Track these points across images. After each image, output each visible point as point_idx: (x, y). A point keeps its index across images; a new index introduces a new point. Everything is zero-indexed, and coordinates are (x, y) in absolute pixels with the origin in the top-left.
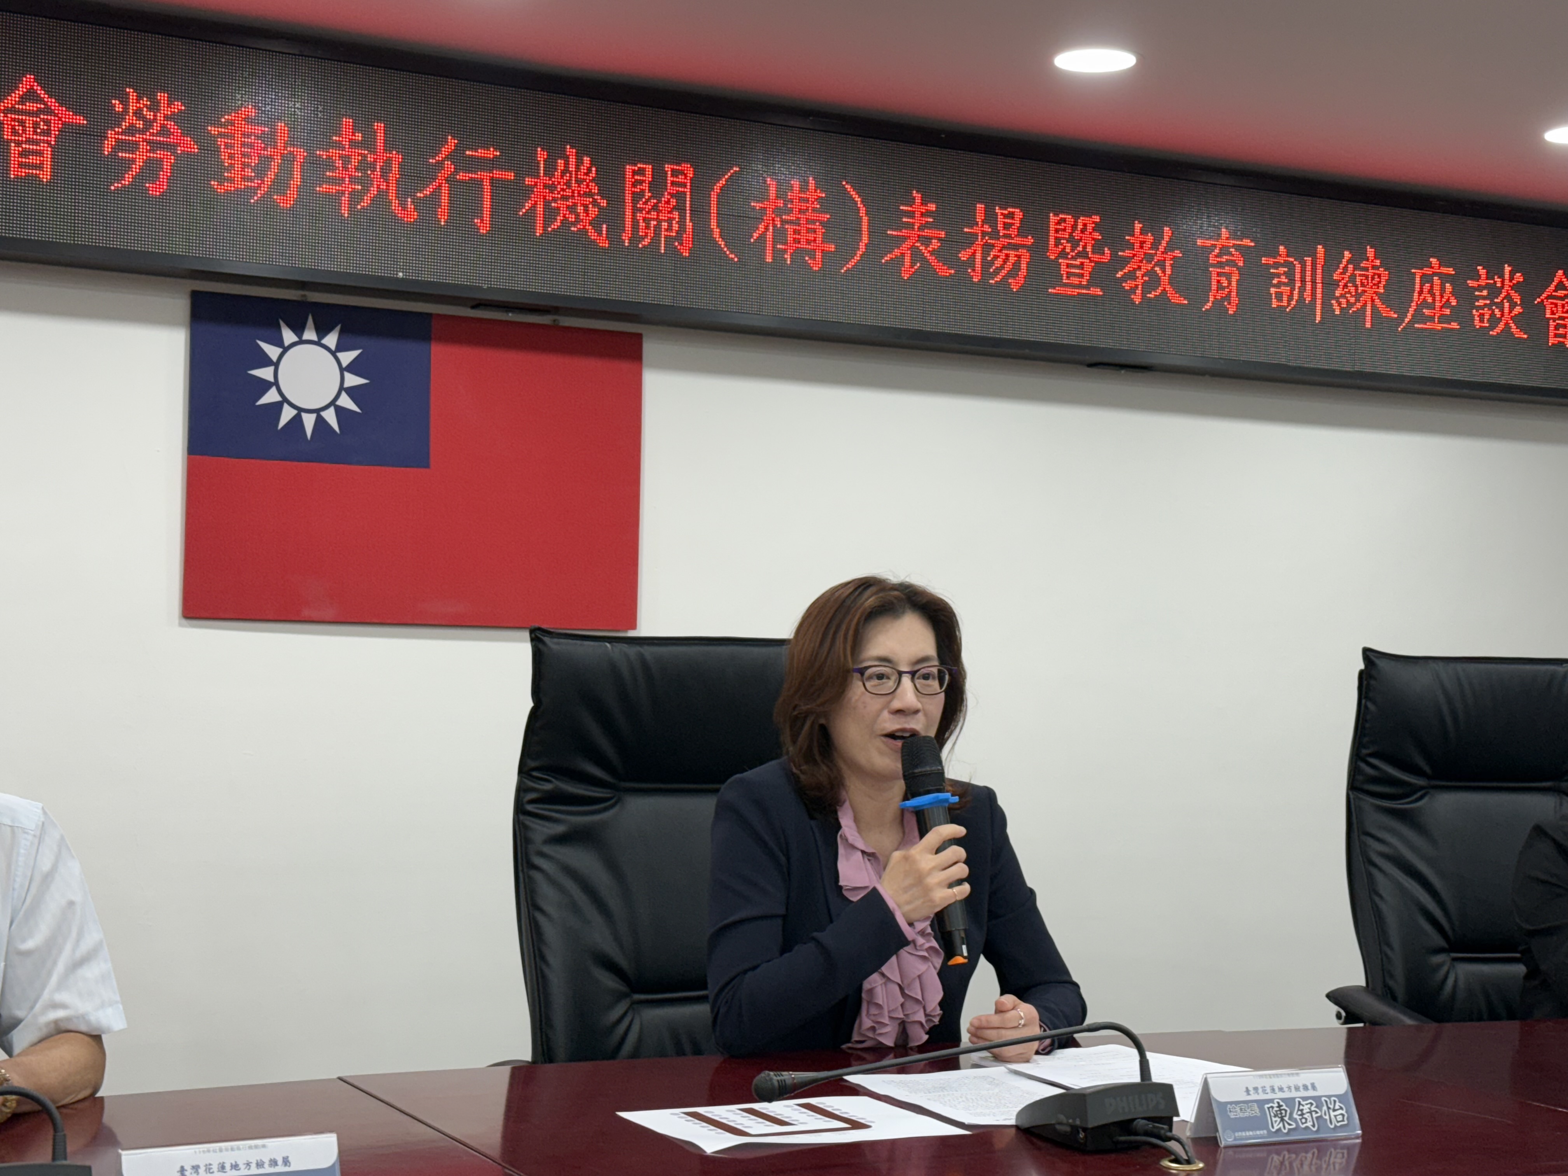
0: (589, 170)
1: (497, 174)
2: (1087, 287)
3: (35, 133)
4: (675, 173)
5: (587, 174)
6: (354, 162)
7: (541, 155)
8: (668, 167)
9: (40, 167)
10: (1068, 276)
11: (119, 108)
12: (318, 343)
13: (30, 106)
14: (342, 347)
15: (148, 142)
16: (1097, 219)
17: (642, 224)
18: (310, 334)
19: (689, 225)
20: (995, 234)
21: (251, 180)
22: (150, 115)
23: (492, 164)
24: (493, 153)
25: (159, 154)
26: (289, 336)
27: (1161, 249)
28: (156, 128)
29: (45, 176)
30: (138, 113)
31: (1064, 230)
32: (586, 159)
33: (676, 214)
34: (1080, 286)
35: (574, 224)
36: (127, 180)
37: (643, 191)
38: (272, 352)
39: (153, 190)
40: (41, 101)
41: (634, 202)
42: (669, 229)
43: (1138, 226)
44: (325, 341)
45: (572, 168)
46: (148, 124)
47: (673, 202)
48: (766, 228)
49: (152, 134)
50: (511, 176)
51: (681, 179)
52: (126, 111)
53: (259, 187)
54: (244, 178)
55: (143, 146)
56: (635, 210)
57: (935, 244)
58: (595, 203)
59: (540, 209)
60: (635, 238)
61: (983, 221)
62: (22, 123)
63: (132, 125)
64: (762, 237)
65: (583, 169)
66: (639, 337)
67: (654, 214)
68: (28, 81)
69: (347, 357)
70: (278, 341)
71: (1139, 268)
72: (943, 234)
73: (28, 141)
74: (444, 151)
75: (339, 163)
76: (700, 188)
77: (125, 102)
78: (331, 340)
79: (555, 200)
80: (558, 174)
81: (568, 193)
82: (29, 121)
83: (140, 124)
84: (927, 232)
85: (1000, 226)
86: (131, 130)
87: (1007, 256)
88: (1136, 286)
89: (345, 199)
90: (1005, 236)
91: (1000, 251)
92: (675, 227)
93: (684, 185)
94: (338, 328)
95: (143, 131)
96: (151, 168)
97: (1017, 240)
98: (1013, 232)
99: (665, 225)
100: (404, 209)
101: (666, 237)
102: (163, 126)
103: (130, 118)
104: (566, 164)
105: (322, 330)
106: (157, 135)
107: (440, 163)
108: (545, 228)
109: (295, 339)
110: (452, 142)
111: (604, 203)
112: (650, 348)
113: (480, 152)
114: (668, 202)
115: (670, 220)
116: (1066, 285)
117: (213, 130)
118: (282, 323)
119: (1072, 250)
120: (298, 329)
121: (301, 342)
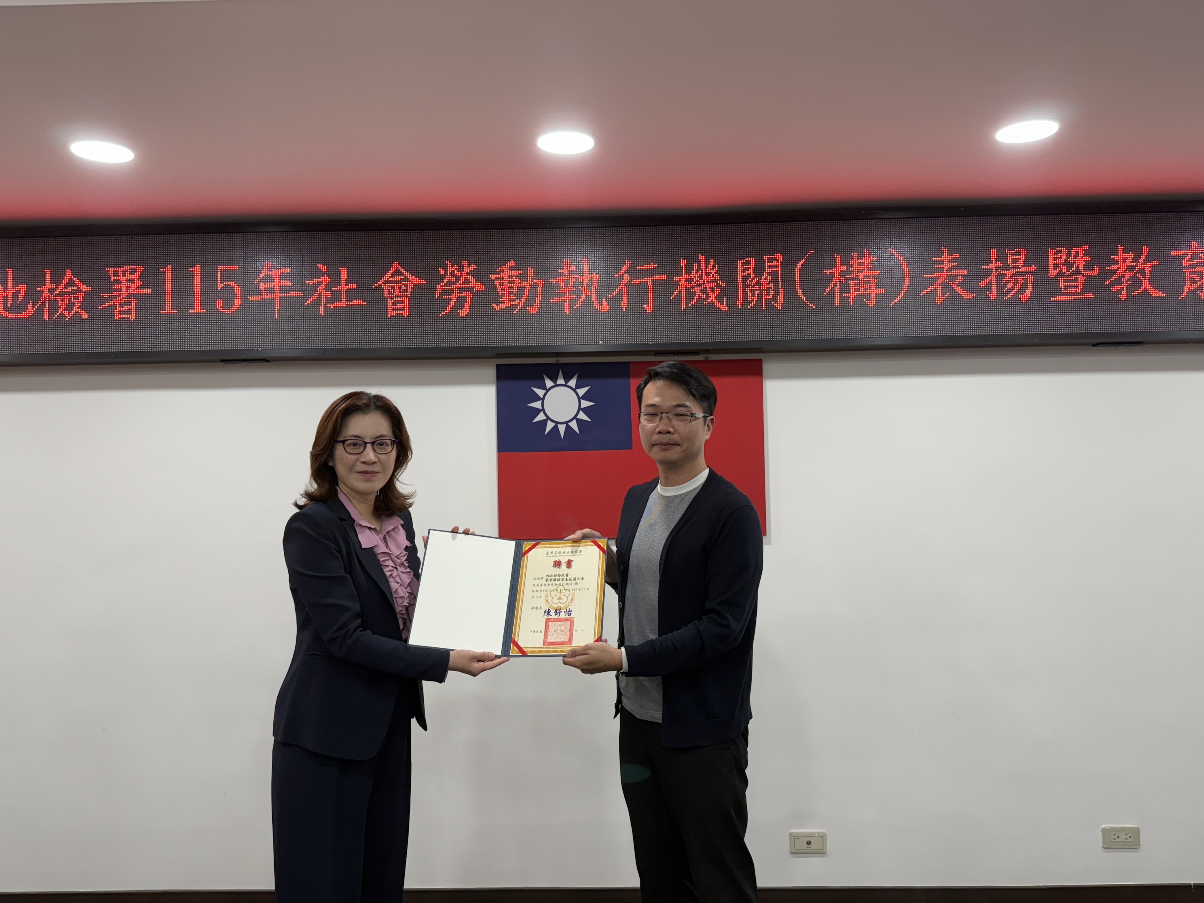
0: (714, 267)
1: (656, 277)
2: (1082, 293)
3: (400, 292)
4: (770, 260)
5: (712, 269)
6: (571, 283)
7: (683, 263)
8: (766, 258)
9: (403, 309)
10: (1066, 288)
11: (442, 272)
12: (566, 385)
13: (397, 278)
14: (578, 386)
15: (459, 288)
16: (1086, 247)
17: (749, 294)
18: (561, 381)
19: (781, 291)
20: (1006, 267)
21: (514, 300)
22: (459, 274)
23: (653, 272)
24: (652, 266)
25: (464, 294)
26: (549, 383)
27: (1141, 261)
28: (462, 279)
29: (406, 313)
30: (452, 274)
31: (1061, 257)
32: (712, 261)
33: (772, 285)
34: (1076, 293)
35: (705, 300)
36: (448, 309)
37: (749, 274)
38: (540, 392)
39: (462, 313)
40: (402, 274)
41: (744, 282)
42: (768, 294)
43: (1120, 248)
44: (569, 384)
45: (703, 266)
46: (458, 278)
47: (769, 278)
48: (835, 285)
49: (460, 284)
50: (664, 277)
51: (774, 263)
52: (446, 274)
53: (519, 304)
54: (510, 300)
55: (456, 290)
56: (745, 286)
57: (960, 279)
58: (718, 286)
59: (683, 295)
60: (745, 302)
61: (996, 260)
62: (393, 287)
63: (449, 280)
64: (833, 291)
65: (710, 267)
66: (760, 361)
67: (757, 287)
68: (395, 265)
69: (582, 391)
70: (543, 387)
71: (1124, 276)
72: (965, 272)
73: (397, 296)
74: (624, 268)
75: (562, 284)
76: (788, 267)
77: (445, 270)
78: (573, 383)
79: (692, 287)
80: (694, 272)
81: (701, 281)
82: (396, 286)
83: (453, 279)
84: (953, 272)
85: (1010, 261)
86: (449, 283)
87: (1016, 280)
88: (1122, 289)
89: (567, 304)
90: (1014, 267)
91: (1011, 277)
92: (772, 292)
93: (777, 266)
94: (576, 376)
95: (455, 283)
96: (460, 303)
97: (1024, 269)
98: (1020, 264)
99: (764, 292)
100: (601, 305)
101: (766, 299)
102: (466, 279)
103: (448, 277)
104: (699, 266)
105: (567, 378)
106: (463, 283)
107: (622, 277)
108: (687, 304)
109: (552, 384)
110: (628, 263)
111: (724, 285)
112: (768, 367)
113: (646, 267)
114: (766, 278)
115: (768, 290)
116: (1065, 294)
117: (493, 277)
118: (545, 376)
119: (1068, 270)
120: (554, 379)
121: (556, 386)
